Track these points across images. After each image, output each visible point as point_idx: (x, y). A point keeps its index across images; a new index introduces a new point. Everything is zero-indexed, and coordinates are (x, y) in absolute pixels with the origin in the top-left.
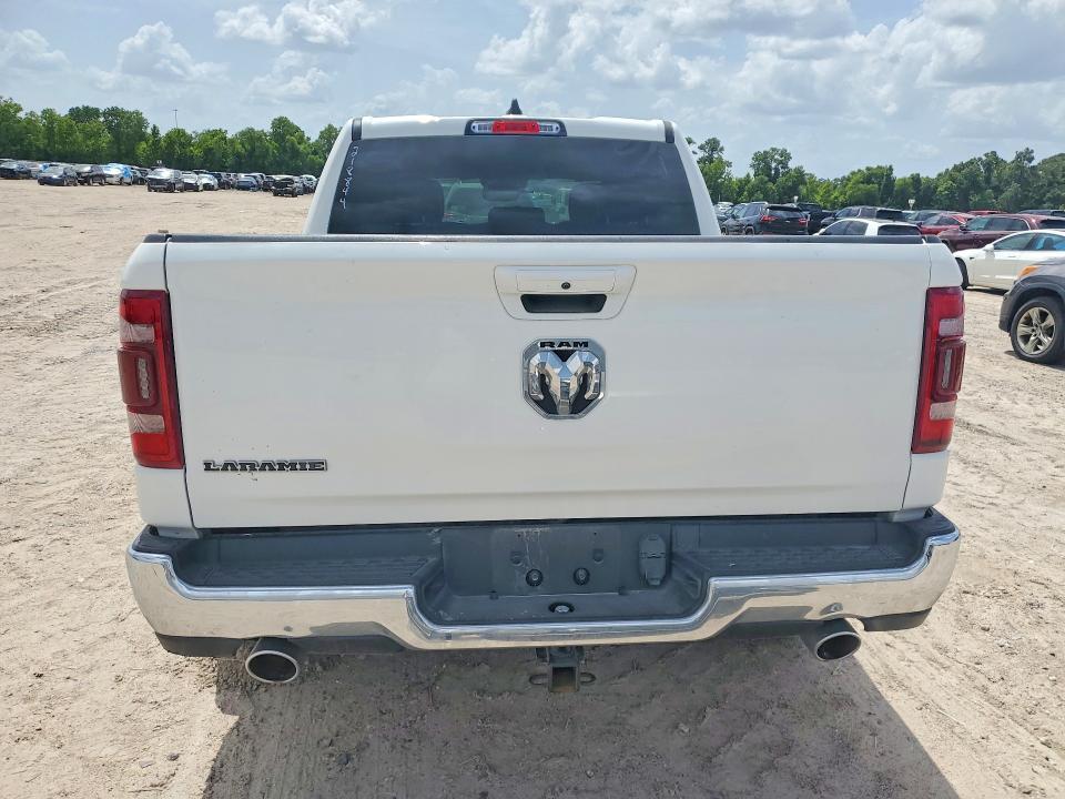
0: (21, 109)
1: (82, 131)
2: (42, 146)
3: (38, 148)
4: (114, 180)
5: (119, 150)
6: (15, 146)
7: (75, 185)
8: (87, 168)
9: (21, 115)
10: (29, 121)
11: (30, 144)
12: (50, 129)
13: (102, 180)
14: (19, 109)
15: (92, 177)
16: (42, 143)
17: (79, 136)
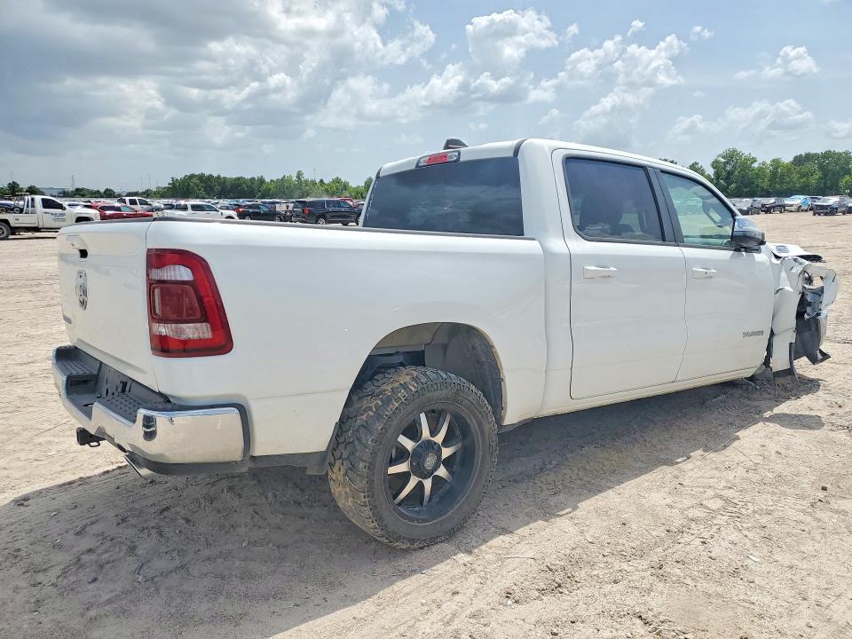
0: (755, 161)
1: (798, 172)
2: (765, 187)
3: (762, 188)
4: (792, 209)
5: (825, 183)
6: (746, 188)
7: (759, 214)
8: (772, 200)
9: (756, 165)
10: (760, 169)
11: (757, 186)
12: (774, 174)
13: (782, 208)
14: (754, 160)
15: (773, 207)
16: (765, 185)
17: (795, 176)
